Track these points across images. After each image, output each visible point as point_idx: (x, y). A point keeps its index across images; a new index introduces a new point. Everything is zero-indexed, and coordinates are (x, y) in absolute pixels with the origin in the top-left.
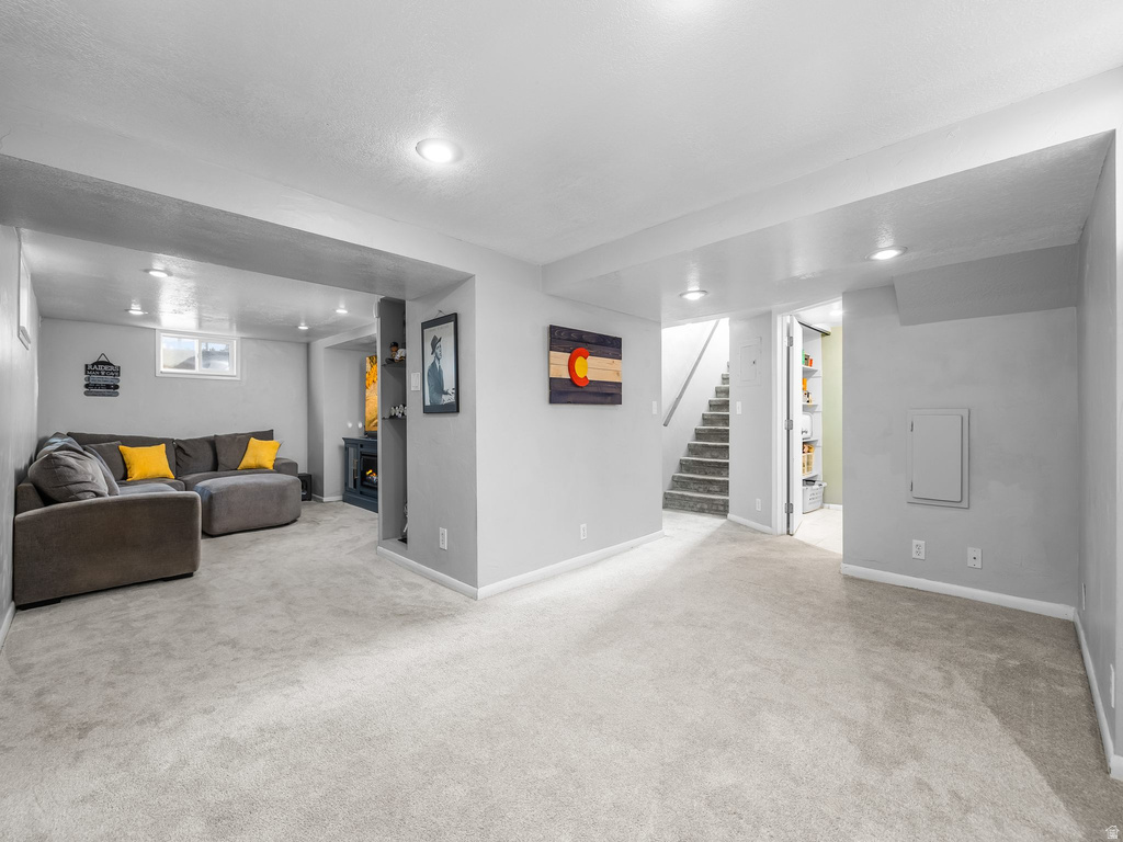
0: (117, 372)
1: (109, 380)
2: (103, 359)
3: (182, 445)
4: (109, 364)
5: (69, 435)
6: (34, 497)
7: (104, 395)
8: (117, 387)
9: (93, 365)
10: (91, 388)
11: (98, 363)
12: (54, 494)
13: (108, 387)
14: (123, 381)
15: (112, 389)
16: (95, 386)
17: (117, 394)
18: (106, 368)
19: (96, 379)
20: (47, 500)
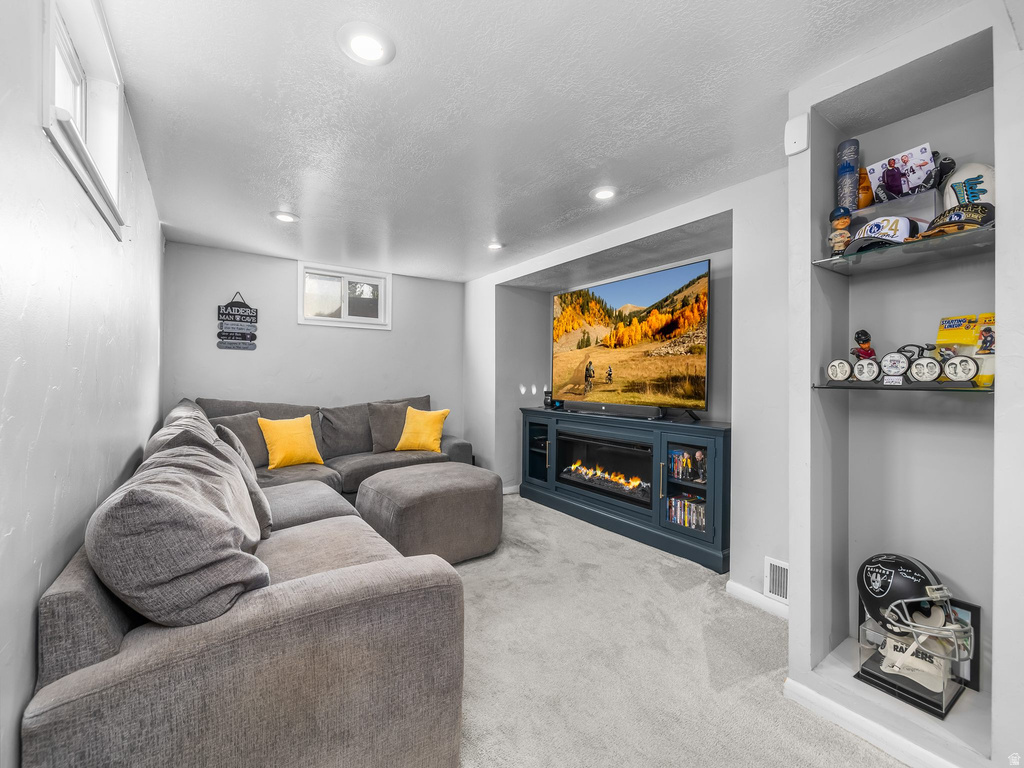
0: (253, 317)
1: (244, 327)
2: (238, 299)
3: (329, 416)
4: (243, 305)
5: (200, 403)
6: (97, 620)
7: (239, 348)
8: (253, 337)
9: (226, 307)
10: (226, 339)
11: (232, 304)
12: (149, 601)
13: (243, 336)
14: (261, 329)
15: (248, 339)
16: (229, 336)
17: (254, 347)
18: (241, 311)
19: (231, 327)
20: (132, 619)
